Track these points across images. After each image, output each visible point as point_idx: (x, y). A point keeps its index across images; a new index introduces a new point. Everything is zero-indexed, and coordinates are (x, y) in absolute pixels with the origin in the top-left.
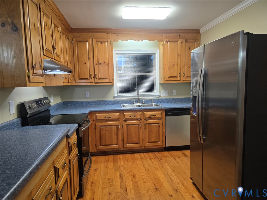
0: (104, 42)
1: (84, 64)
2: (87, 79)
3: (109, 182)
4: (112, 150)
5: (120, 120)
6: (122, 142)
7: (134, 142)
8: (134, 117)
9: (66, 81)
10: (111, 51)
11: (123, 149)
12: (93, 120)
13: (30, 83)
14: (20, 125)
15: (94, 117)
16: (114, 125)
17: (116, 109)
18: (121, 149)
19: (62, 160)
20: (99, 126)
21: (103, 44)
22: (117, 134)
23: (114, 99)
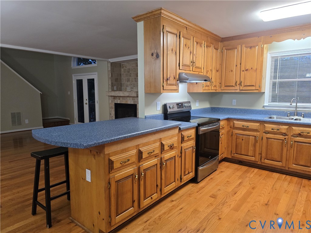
0: (254, 47)
1: (231, 71)
2: (233, 86)
3: (226, 183)
4: (247, 161)
5: (259, 132)
6: (260, 156)
7: (274, 160)
8: (278, 131)
9: (207, 88)
10: (261, 55)
11: (260, 164)
12: (231, 127)
13: (164, 91)
14: (163, 118)
15: (232, 124)
16: (252, 136)
17: (255, 119)
18: (258, 163)
19: (170, 141)
20: (236, 134)
21: (253, 49)
22: (255, 146)
23: (263, 109)
